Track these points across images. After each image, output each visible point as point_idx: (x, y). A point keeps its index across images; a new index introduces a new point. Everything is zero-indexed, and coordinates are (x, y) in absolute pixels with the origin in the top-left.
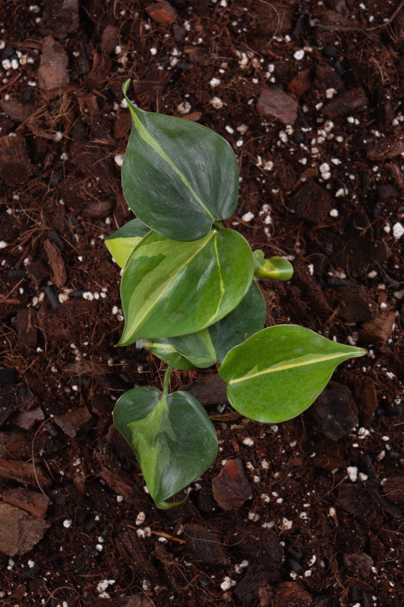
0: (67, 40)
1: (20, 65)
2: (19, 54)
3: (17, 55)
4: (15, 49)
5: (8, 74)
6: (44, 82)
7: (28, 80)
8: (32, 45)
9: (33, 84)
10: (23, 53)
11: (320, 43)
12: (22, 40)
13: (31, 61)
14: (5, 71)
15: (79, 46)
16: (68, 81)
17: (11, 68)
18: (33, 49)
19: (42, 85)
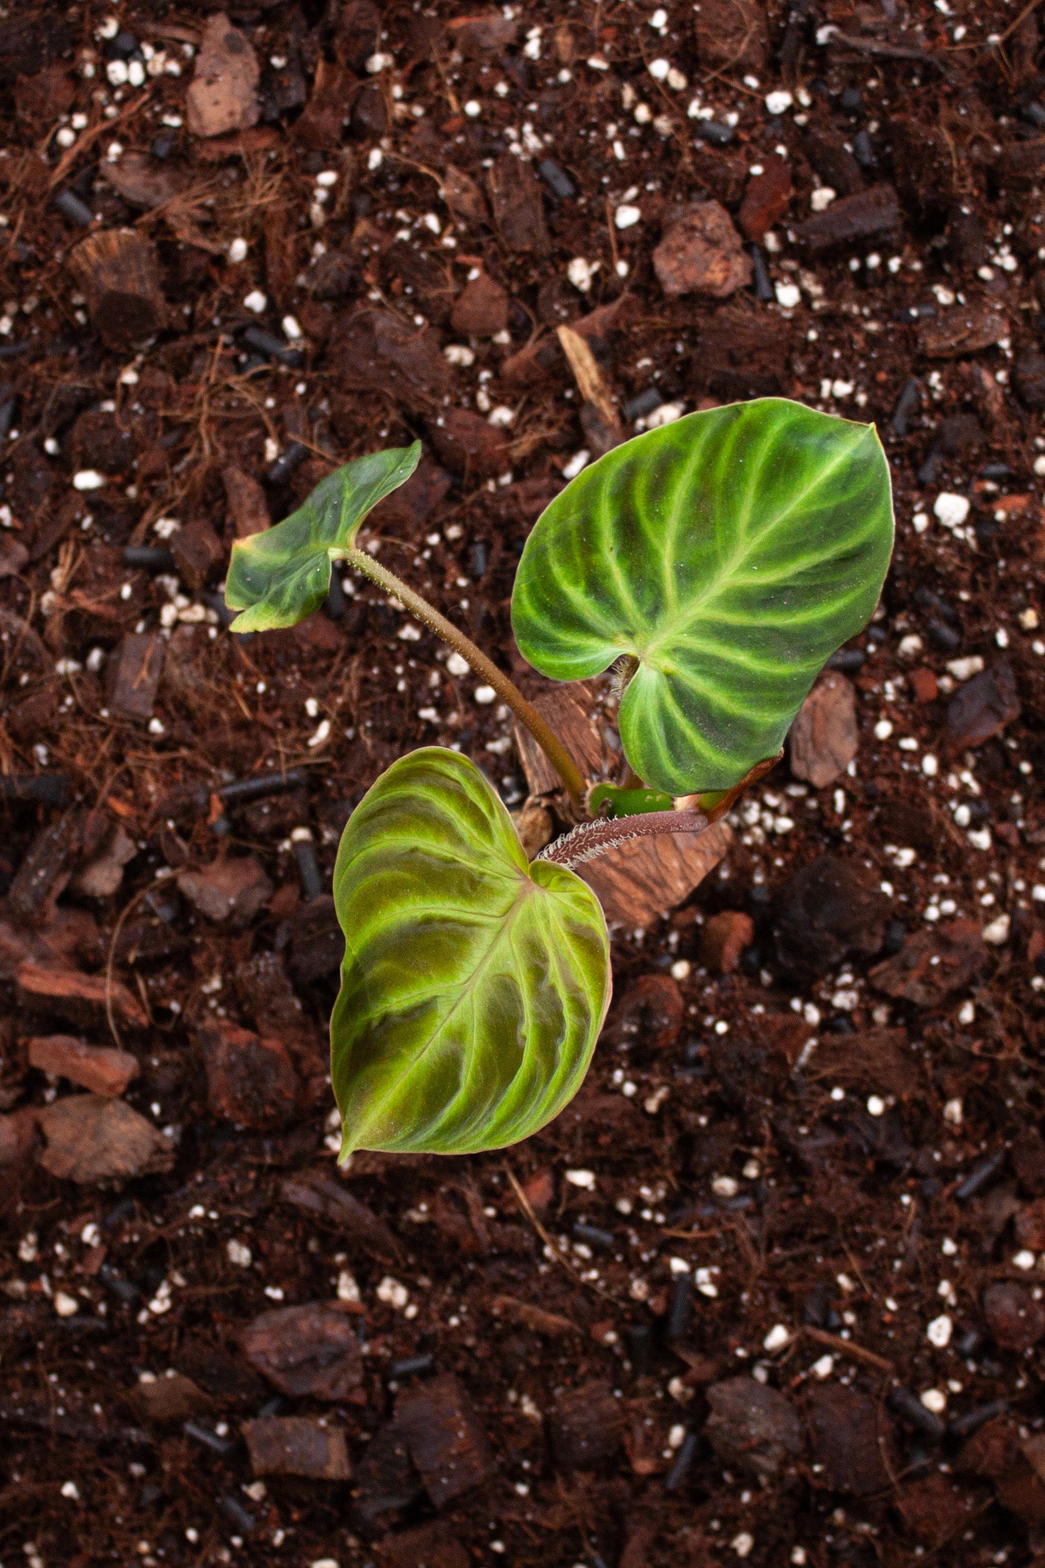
0: (261, 30)
1: (148, 77)
2: (148, 51)
3: (142, 52)
4: (139, 39)
5: (118, 95)
6: (199, 116)
7: (163, 112)
8: (179, 34)
9: (174, 121)
10: (158, 48)
11: (836, 80)
12: (157, 19)
13: (174, 67)
14: (111, 88)
15: (287, 44)
16: (253, 119)
17: (128, 83)
18: (181, 42)
19: (194, 124)
